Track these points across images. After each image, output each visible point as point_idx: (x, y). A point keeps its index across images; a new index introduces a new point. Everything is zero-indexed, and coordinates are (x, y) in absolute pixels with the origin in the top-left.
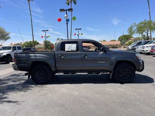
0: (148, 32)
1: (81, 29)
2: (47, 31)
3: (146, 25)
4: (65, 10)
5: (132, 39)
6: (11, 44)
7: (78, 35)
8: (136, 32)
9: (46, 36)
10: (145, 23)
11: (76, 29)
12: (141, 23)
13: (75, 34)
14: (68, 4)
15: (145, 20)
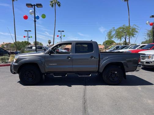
0: (126, 37)
1: (63, 31)
2: (29, 31)
3: (124, 31)
4: (33, 5)
5: (115, 44)
6: (4, 43)
7: (61, 37)
8: (115, 36)
9: (29, 36)
10: (124, 29)
11: (59, 31)
12: (120, 28)
13: (58, 36)
14: (52, 6)
15: (124, 26)
